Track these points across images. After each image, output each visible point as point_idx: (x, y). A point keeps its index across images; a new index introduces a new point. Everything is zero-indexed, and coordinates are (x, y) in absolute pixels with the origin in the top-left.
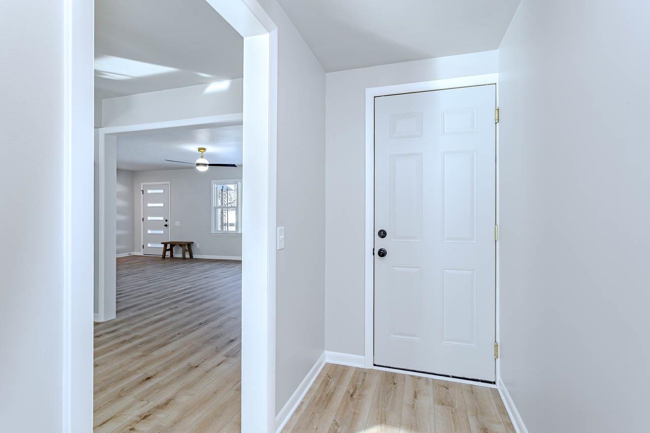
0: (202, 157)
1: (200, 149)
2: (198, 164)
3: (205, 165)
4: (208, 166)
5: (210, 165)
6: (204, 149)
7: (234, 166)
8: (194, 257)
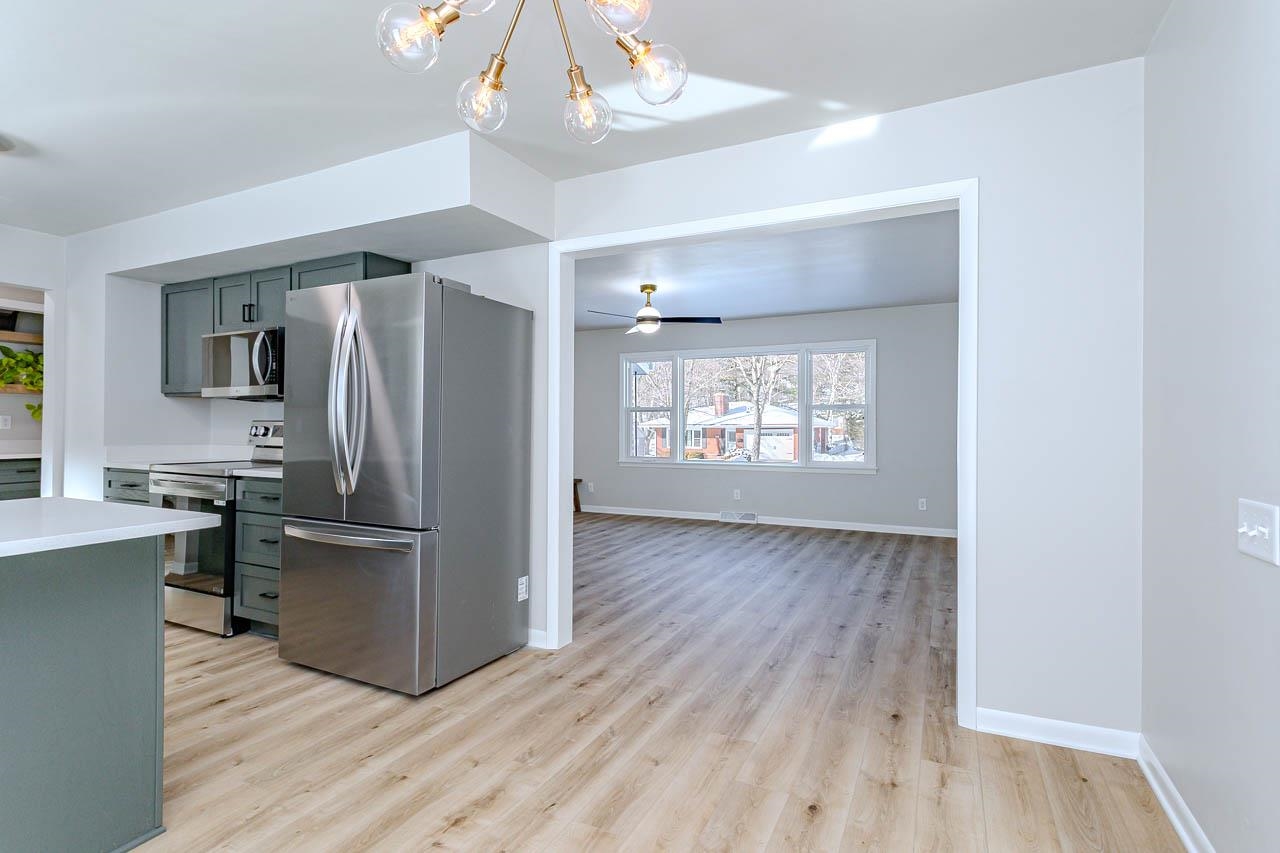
0: (648, 304)
1: (644, 288)
2: (641, 320)
3: (655, 320)
4: (659, 322)
5: (664, 320)
6: (653, 288)
7: (717, 320)
8: (583, 510)
